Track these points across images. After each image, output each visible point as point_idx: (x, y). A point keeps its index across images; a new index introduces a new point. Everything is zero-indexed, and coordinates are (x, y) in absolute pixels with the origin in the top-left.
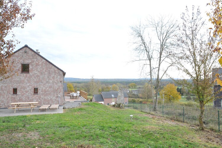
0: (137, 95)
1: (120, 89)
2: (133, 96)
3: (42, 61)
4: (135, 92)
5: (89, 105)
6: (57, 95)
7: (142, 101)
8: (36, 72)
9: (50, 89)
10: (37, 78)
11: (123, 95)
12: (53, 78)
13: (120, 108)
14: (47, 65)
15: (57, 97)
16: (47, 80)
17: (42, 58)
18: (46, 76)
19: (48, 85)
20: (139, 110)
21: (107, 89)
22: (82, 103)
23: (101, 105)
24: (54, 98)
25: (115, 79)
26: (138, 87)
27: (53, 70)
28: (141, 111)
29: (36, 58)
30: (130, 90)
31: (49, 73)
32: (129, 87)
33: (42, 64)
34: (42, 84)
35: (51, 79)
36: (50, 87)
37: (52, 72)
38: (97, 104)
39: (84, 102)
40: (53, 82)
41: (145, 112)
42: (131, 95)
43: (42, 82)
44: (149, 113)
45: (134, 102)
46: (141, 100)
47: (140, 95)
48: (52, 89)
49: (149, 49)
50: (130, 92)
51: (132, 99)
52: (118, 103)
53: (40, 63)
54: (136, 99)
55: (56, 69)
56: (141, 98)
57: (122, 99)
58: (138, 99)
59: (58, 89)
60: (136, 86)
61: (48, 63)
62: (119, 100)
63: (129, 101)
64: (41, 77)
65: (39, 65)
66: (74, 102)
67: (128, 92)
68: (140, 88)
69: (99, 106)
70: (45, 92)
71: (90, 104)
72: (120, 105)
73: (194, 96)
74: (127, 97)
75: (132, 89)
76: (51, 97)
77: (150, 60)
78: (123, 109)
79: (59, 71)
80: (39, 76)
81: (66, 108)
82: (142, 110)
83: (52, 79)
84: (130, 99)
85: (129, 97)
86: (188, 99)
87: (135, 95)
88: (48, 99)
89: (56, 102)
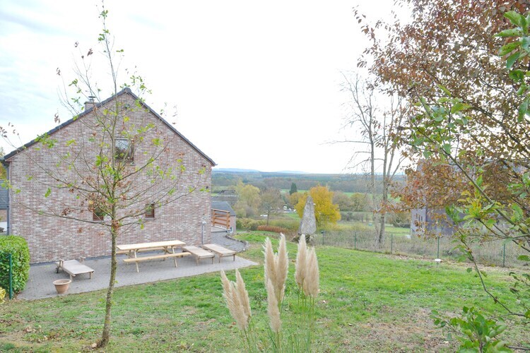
3: (166, 135)
6: (198, 219)
7: (256, 224)
9: (183, 205)
12: (191, 177)
14: (177, 143)
15: (199, 225)
18: (174, 174)
24: (192, 227)
27: (190, 158)
34: (166, 193)
35: (185, 181)
37: (188, 163)
46: (253, 221)
48: (187, 205)
54: (242, 220)
55: (197, 155)
57: (312, 224)
58: (246, 219)
59: (200, 204)
61: (179, 140)
62: (305, 226)
70: (172, 212)
72: (311, 237)
76: (186, 225)
79: (204, 161)
83: (188, 180)
88: (179, 230)
89: (196, 238)
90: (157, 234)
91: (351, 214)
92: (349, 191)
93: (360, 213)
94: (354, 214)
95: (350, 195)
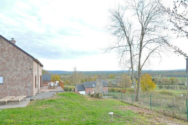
0: (116, 85)
1: (99, 77)
2: (112, 86)
3: (9, 47)
4: (114, 82)
5: (63, 95)
6: (26, 84)
7: (121, 90)
8: (2, 59)
9: (18, 77)
10: (2, 65)
11: (101, 84)
12: (22, 65)
13: (99, 98)
14: (15, 50)
15: (27, 87)
16: (15, 68)
17: (8, 43)
18: (13, 64)
19: (15, 73)
20: (120, 100)
21: (90, 80)
22: (57, 93)
23: (78, 95)
24: (23, 88)
25: (96, 71)
26: (116, 77)
27: (22, 57)
28: (122, 102)
29: (2, 43)
30: (110, 80)
31: (17, 59)
32: (109, 78)
33: (9, 50)
34: (9, 72)
35: (19, 67)
36: (18, 76)
37: (20, 59)
38: (73, 94)
39: (60, 92)
40: (22, 70)
41: (126, 103)
42: (110, 85)
43: (8, 70)
44: (132, 105)
45: (113, 91)
46: (119, 89)
47: (118, 85)
48: (20, 77)
49: (129, 35)
50: (109, 82)
51: (112, 88)
52: (97, 92)
53: (7, 48)
54: (115, 89)
55: (25, 55)
56: (120, 87)
57: (101, 88)
58: (117, 88)
59: (27, 78)
60: (115, 77)
61: (16, 48)
62: (97, 89)
63: (108, 90)
64: (8, 64)
65: (5, 51)
66: (50, 92)
67: (108, 82)
68: (118, 78)
69: (75, 97)
70: (12, 80)
71: (65, 94)
72: (99, 95)
73: (165, 85)
74: (107, 87)
75: (111, 80)
76: (19, 87)
77: (130, 45)
78: (102, 100)
79: (29, 57)
80: (5, 63)
81: (33, 100)
82: (122, 100)
83: (21, 66)
84: (109, 88)
85: (109, 86)
86: (161, 87)
87: (114, 85)
88: (15, 89)
89: (25, 93)
90: (4, 91)
91: (169, 86)
92: (169, 77)
93: (173, 85)
94: (170, 86)
95: (169, 78)
